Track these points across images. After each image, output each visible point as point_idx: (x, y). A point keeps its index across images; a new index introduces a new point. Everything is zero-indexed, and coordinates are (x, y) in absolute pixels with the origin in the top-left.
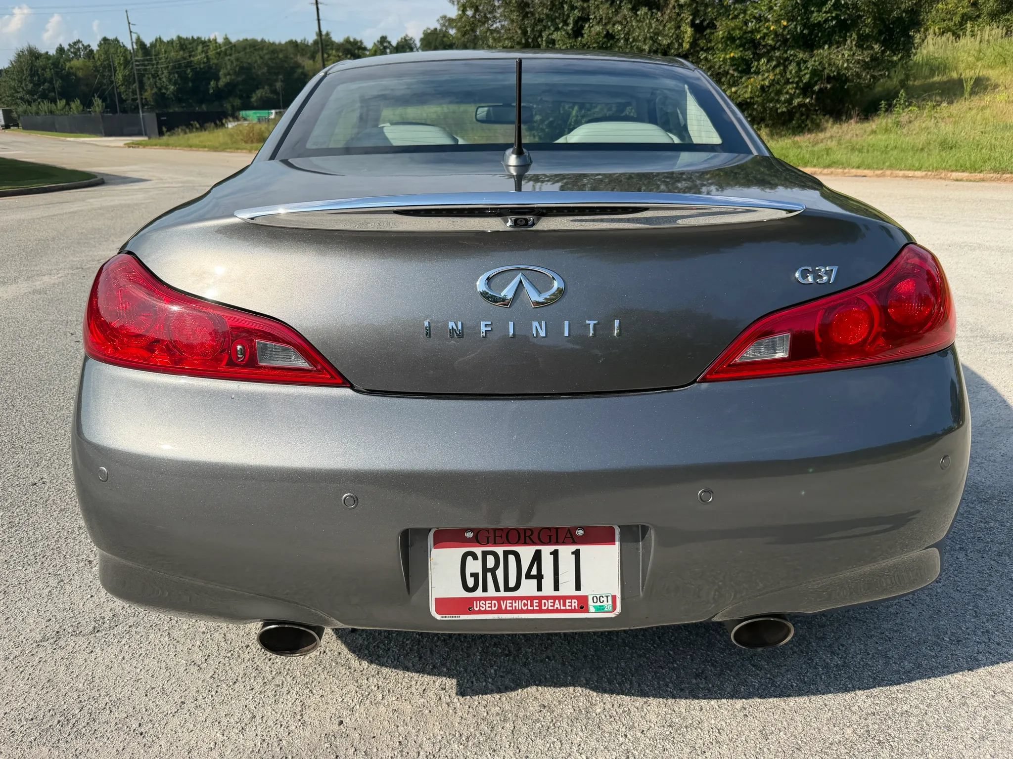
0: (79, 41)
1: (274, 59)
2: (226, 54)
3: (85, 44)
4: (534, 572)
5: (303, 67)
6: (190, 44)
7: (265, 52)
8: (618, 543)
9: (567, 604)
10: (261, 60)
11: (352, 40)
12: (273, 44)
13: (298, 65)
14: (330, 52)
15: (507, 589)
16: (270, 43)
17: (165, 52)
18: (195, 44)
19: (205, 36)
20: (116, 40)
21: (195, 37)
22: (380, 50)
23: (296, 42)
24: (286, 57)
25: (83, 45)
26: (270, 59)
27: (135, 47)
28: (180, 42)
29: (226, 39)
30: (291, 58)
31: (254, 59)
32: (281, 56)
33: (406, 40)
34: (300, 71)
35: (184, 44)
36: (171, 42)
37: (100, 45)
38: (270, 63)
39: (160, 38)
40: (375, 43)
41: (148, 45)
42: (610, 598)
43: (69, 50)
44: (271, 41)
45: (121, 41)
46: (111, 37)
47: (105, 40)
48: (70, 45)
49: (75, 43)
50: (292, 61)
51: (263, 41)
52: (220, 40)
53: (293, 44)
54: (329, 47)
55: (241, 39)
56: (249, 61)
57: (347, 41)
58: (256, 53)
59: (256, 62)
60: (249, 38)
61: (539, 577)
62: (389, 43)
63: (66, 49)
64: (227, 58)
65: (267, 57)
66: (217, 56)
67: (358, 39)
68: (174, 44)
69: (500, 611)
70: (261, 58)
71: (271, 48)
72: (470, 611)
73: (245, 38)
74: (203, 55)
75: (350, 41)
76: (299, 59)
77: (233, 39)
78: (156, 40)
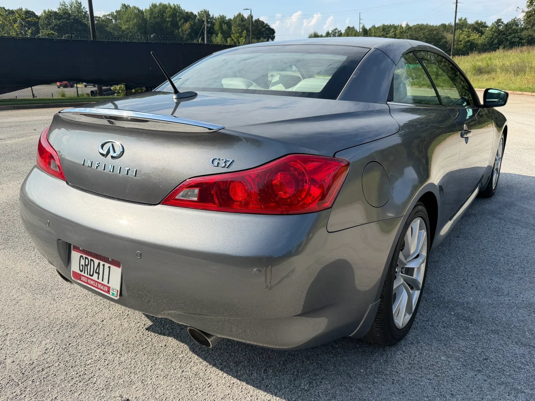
0: (336, 29)
1: (430, 34)
2: (405, 33)
3: (339, 30)
4: (97, 271)
5: (446, 38)
6: (388, 28)
7: (426, 30)
8: (121, 268)
9: (105, 288)
10: (423, 35)
11: (479, 22)
12: (433, 26)
13: (443, 37)
14: (464, 29)
15: (90, 275)
16: (430, 26)
17: (375, 32)
18: (390, 28)
19: (396, 24)
20: (353, 28)
21: (392, 25)
22: (496, 27)
23: (445, 24)
24: (438, 33)
25: (338, 31)
26: (428, 34)
27: (361, 30)
28: (383, 27)
29: (407, 25)
30: (441, 34)
31: (420, 35)
32: (435, 32)
33: (514, 20)
34: (444, 40)
35: (385, 28)
36: (379, 28)
37: (346, 30)
38: (428, 36)
39: (374, 26)
40: (493, 23)
41: (368, 29)
42: (116, 291)
43: (331, 33)
44: (431, 25)
45: (355, 28)
46: (351, 26)
47: (349, 27)
48: (332, 31)
49: (335, 30)
50: (441, 35)
51: (427, 25)
52: (404, 25)
53: (444, 26)
54: (464, 27)
55: (416, 24)
56: (417, 36)
57: (477, 23)
58: (421, 31)
59: (420, 36)
60: (420, 23)
61: (98, 273)
62: (502, 23)
63: (330, 33)
64: (405, 35)
65: (427, 33)
66: (401, 33)
67: (484, 21)
68: (380, 29)
69: (87, 283)
70: (423, 34)
71: (430, 29)
72: (80, 279)
73: (418, 24)
74: (393, 33)
75: (478, 23)
76: (445, 34)
77: (411, 25)
78: (372, 26)
